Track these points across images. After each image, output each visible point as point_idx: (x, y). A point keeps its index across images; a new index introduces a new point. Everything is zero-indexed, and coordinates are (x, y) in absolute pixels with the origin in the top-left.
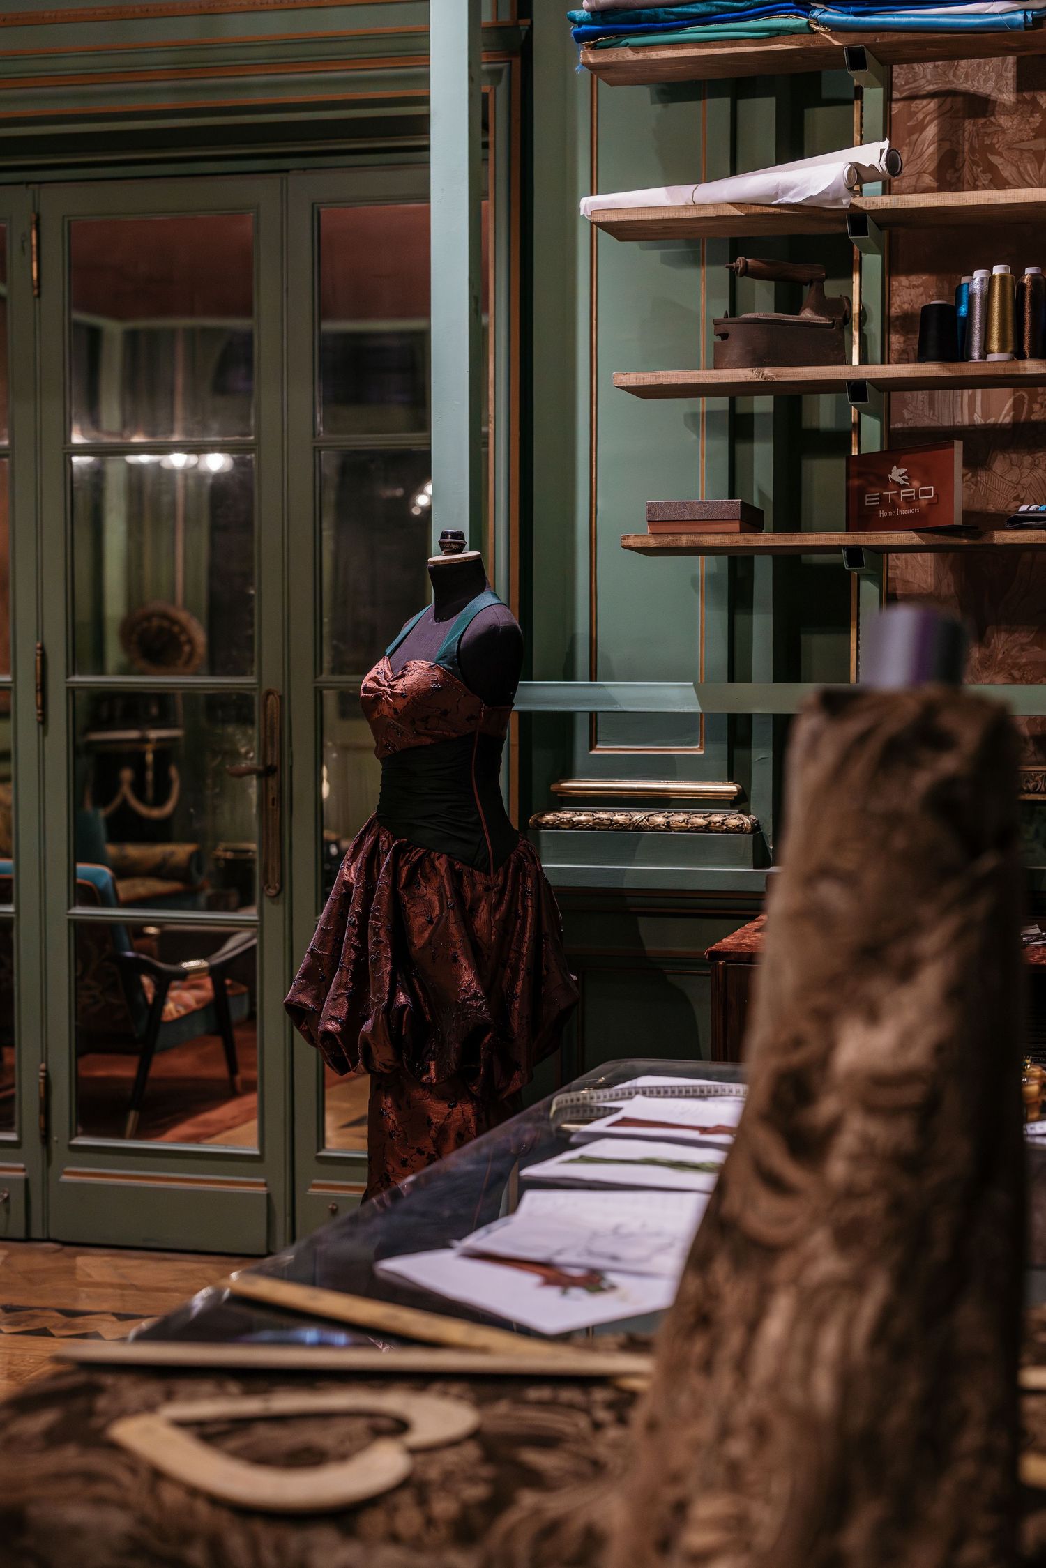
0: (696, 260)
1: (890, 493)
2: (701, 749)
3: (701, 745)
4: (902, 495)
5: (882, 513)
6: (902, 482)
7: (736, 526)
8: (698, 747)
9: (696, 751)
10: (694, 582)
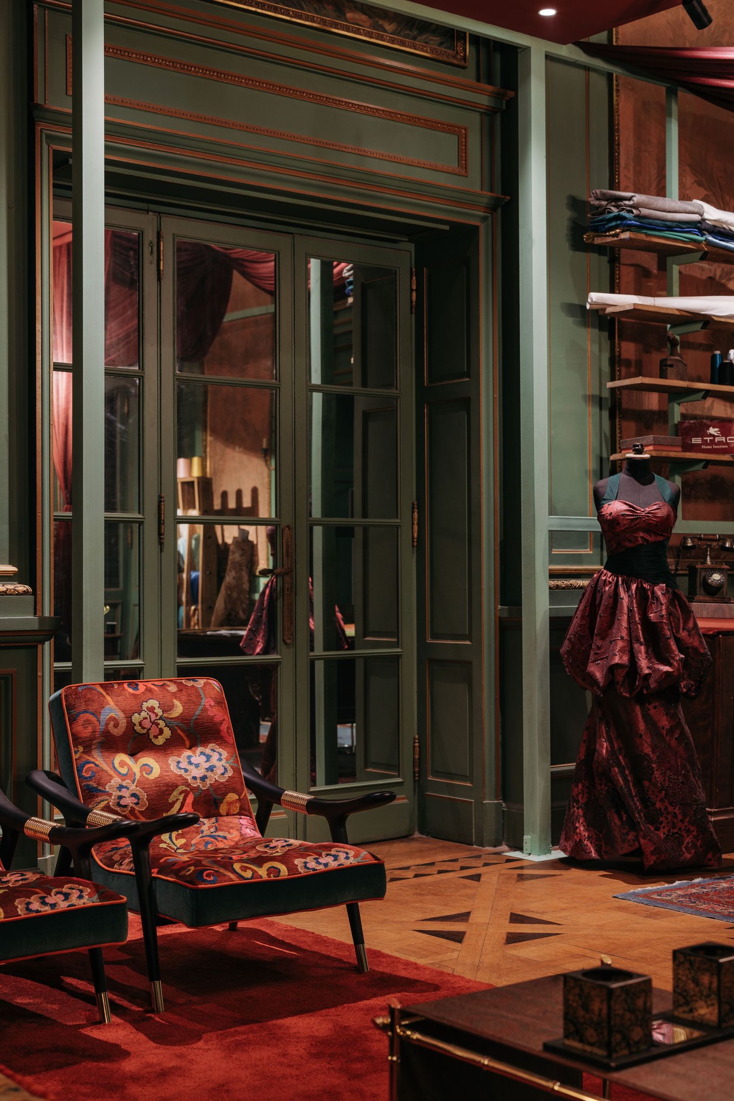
0: (585, 324)
1: (708, 439)
2: (590, 550)
3: (590, 549)
4: (716, 440)
5: (704, 447)
6: (716, 434)
7: (680, 449)
8: (589, 550)
9: (588, 551)
10: (586, 472)
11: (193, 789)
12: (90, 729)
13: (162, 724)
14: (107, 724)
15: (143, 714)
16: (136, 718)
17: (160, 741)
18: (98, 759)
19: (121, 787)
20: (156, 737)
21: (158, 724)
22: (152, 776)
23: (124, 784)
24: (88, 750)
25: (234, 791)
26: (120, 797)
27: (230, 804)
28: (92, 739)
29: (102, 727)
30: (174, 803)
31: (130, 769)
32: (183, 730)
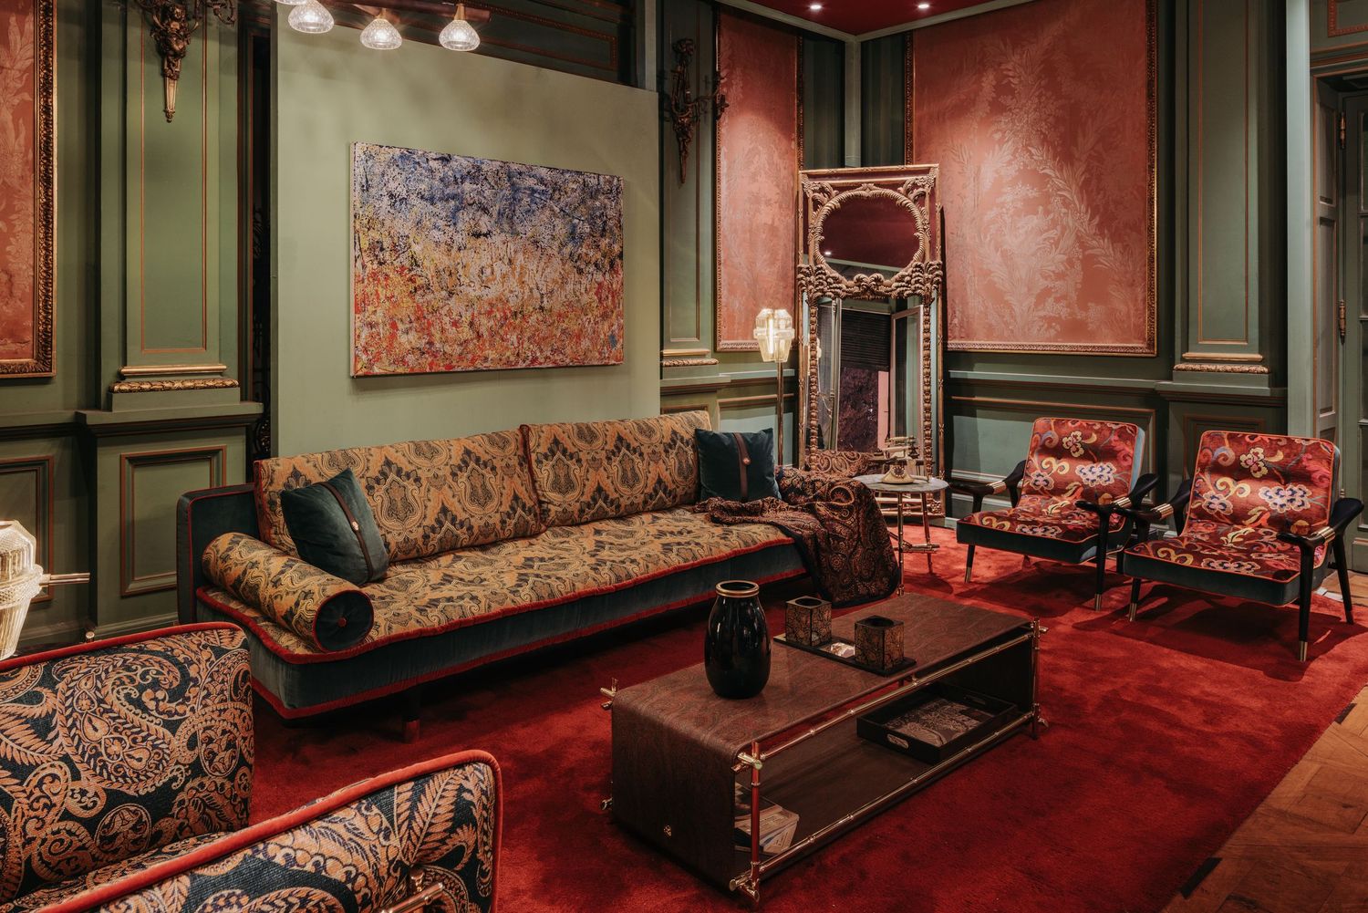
11: (1270, 511)
12: (1206, 459)
13: (1261, 464)
14: (1218, 458)
15: (1249, 456)
16: (1243, 458)
17: (1258, 475)
18: (1207, 478)
19: (1213, 497)
20: (1255, 472)
21: (1257, 464)
22: (1241, 496)
23: (1217, 496)
24: (1202, 472)
25: (1306, 519)
26: (1211, 503)
27: (1300, 527)
28: (1206, 464)
29: (1213, 459)
30: (1251, 516)
31: (1228, 486)
32: (1279, 472)
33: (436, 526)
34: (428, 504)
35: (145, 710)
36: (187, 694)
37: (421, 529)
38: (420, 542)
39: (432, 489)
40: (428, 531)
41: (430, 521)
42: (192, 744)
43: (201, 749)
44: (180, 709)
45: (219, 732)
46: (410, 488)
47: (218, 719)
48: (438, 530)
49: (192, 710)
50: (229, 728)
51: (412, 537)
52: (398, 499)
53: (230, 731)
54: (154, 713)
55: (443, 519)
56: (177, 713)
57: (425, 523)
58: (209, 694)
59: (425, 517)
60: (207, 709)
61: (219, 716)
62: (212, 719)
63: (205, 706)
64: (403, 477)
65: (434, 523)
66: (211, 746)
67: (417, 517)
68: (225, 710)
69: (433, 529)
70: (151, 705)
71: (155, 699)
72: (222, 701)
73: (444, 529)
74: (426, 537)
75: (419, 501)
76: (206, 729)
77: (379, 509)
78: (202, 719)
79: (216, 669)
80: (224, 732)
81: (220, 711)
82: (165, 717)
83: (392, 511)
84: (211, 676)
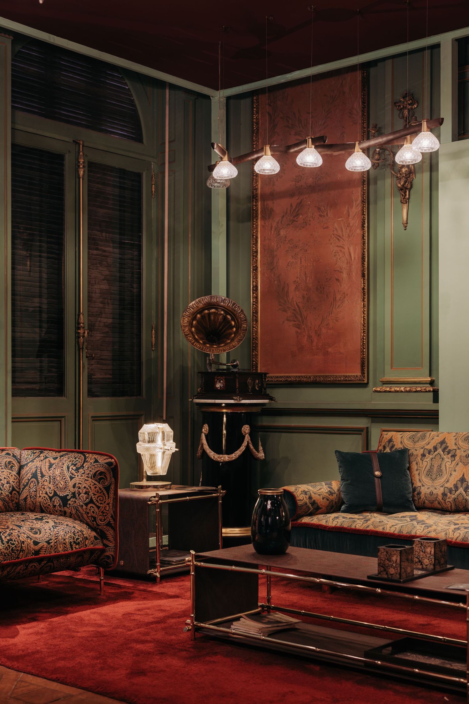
33: (454, 489)
34: (453, 473)
35: (68, 470)
36: (79, 471)
37: (442, 489)
38: (440, 497)
39: (460, 464)
40: (447, 491)
41: (450, 485)
42: (74, 486)
43: (76, 489)
44: (75, 474)
45: (83, 486)
46: (446, 460)
47: (84, 482)
48: (453, 492)
49: (78, 476)
50: (87, 487)
51: (435, 492)
52: (436, 466)
53: (87, 488)
54: (70, 472)
55: (459, 485)
56: (74, 475)
57: (446, 485)
58: (84, 473)
59: (448, 481)
60: (82, 477)
61: (85, 481)
62: (82, 481)
63: (82, 476)
64: (446, 453)
65: (452, 487)
66: (79, 490)
67: (443, 480)
68: (87, 480)
69: (450, 491)
70: (70, 470)
71: (72, 469)
72: (87, 477)
73: (458, 493)
74: (444, 494)
75: (448, 471)
76: (79, 483)
77: (423, 470)
78: (79, 480)
79: (91, 466)
80: (85, 487)
81: (86, 480)
82: (71, 474)
83: (429, 473)
84: (88, 468)
